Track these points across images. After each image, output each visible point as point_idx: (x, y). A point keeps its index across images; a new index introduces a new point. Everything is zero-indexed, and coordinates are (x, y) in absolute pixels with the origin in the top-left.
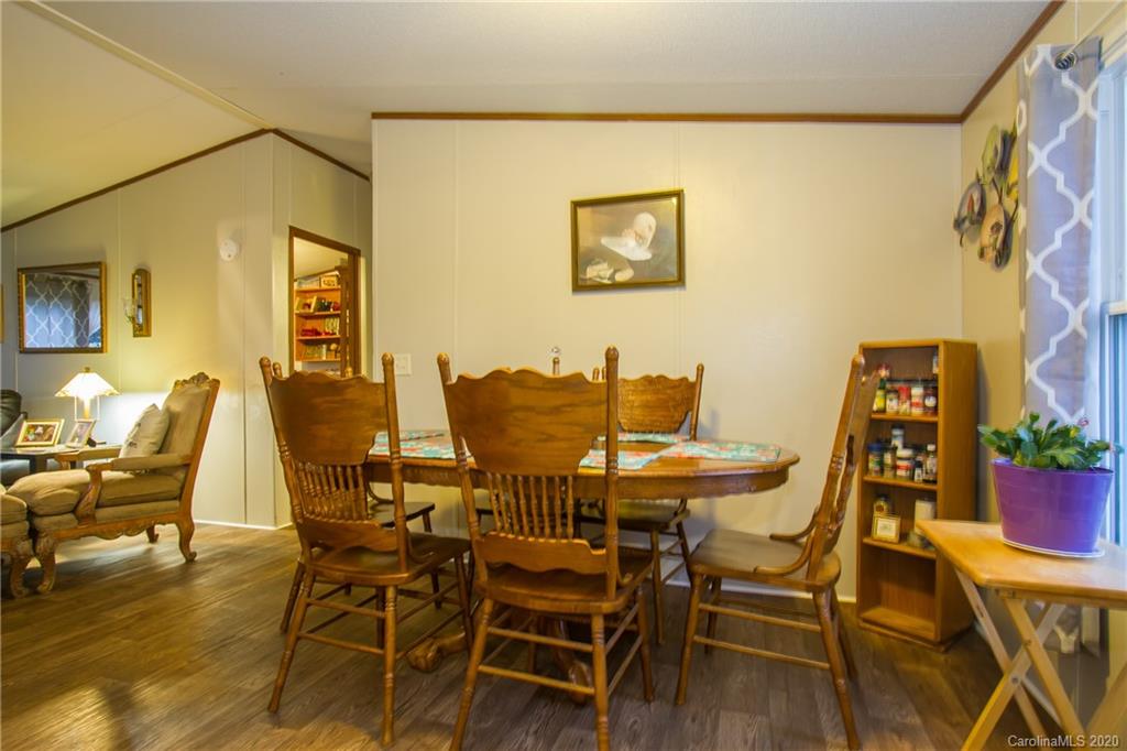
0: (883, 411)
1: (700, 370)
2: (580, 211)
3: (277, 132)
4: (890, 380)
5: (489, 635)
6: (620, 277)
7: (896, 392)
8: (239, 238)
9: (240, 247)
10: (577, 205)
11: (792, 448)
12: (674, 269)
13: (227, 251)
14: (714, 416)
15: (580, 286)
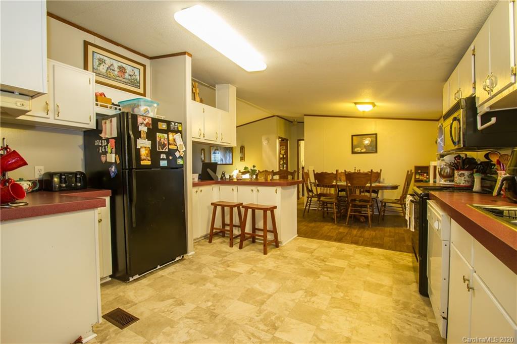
0: (419, 178)
1: (381, 170)
2: (354, 137)
3: (277, 116)
4: (421, 172)
5: (350, 214)
6: (362, 151)
7: (422, 175)
8: (268, 140)
9: (268, 142)
10: (353, 136)
11: (398, 184)
12: (375, 149)
13: (265, 143)
14: (383, 179)
15: (353, 152)
